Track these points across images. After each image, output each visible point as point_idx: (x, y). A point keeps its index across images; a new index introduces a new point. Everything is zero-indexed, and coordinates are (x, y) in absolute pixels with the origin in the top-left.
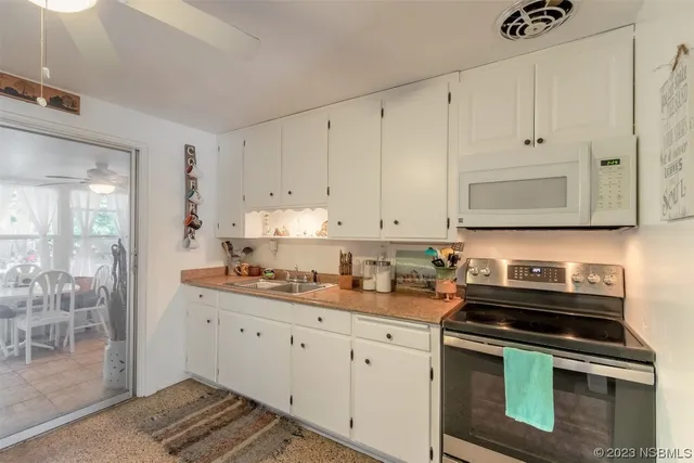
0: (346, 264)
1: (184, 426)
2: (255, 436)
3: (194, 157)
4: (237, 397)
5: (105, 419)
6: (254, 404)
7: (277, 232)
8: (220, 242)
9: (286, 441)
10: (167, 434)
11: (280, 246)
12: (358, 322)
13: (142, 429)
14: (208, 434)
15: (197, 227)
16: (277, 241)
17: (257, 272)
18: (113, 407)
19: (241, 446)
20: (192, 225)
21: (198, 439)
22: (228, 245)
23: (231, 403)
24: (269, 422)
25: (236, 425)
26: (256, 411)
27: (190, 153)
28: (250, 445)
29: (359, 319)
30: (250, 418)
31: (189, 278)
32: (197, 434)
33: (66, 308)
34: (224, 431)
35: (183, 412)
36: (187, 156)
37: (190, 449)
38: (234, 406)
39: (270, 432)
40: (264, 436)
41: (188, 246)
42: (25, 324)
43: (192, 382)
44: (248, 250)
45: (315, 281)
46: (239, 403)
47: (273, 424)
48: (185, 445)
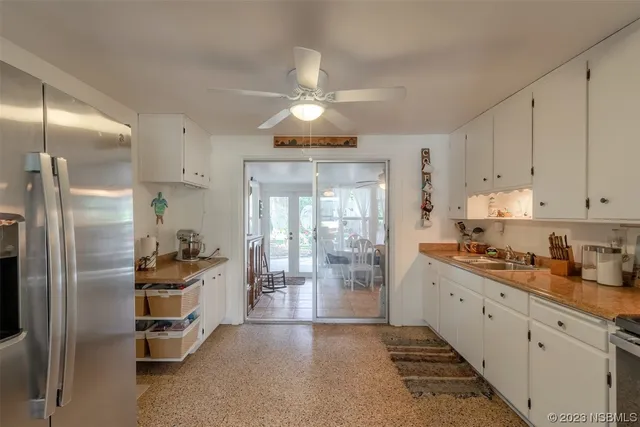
0: (559, 248)
1: (406, 350)
2: (450, 378)
3: (429, 157)
4: (452, 350)
5: (369, 329)
6: (462, 360)
7: (500, 214)
8: (454, 222)
9: (473, 394)
10: (394, 350)
11: (506, 226)
12: (533, 303)
13: (385, 342)
14: (419, 361)
15: (429, 211)
16: (504, 223)
17: (482, 250)
18: (375, 325)
19: (437, 378)
20: (426, 209)
21: (410, 360)
22: (461, 226)
23: (446, 352)
24: (469, 376)
25: (440, 365)
26: (463, 365)
27: (426, 155)
28: (442, 381)
29: (536, 301)
30: (454, 367)
31: (426, 249)
32: (411, 357)
33: (369, 262)
34: (430, 365)
35: (410, 342)
36: (423, 157)
37: (403, 363)
38: (446, 355)
39: (463, 381)
40: (457, 382)
41: (422, 225)
42: (351, 268)
43: (428, 329)
44: (479, 230)
45: (533, 263)
46: (451, 354)
47: (470, 379)
48: (401, 359)
